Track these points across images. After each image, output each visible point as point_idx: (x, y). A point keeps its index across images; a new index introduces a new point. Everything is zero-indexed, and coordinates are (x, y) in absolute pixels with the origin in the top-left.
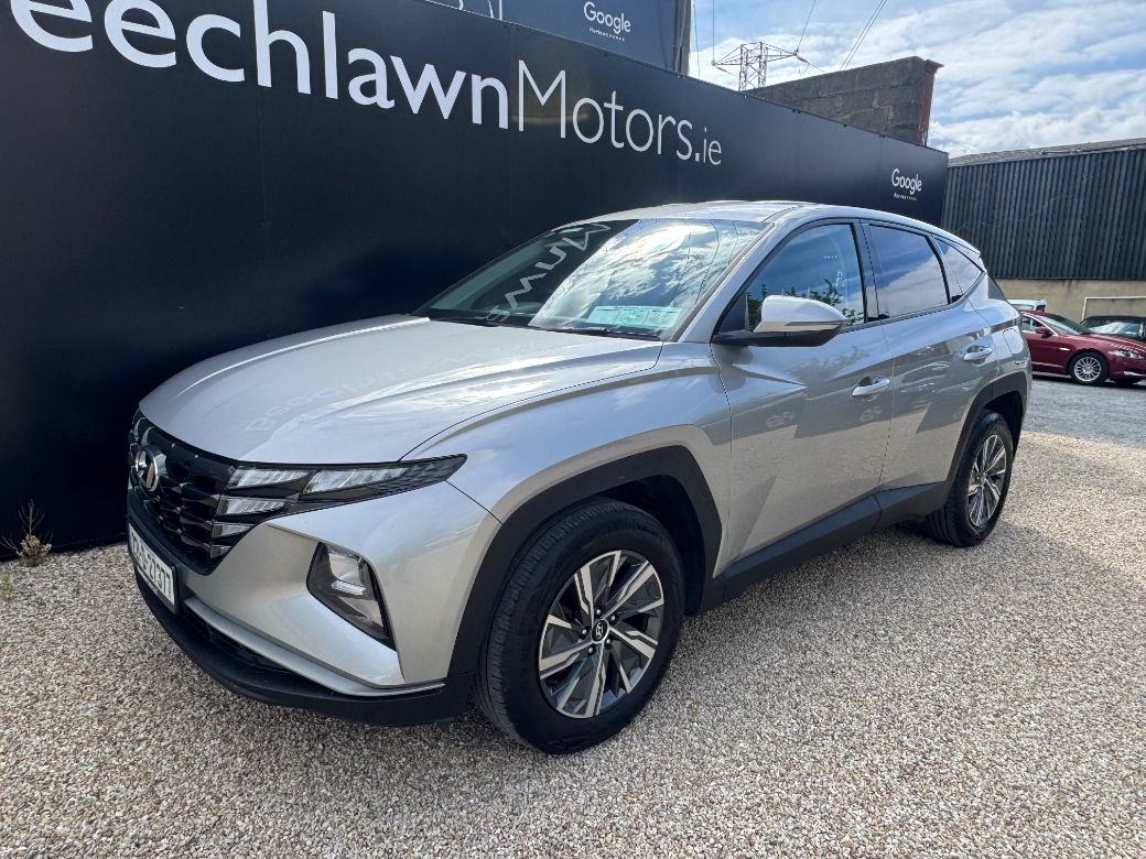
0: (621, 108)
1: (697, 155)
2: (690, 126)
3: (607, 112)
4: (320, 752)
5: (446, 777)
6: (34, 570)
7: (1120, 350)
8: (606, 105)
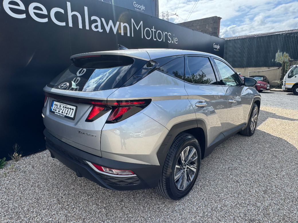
0: (155, 30)
1: (172, 41)
2: (170, 34)
3: (152, 31)
4: (124, 205)
5: (159, 207)
6: (17, 162)
7: (259, 84)
8: (152, 30)
